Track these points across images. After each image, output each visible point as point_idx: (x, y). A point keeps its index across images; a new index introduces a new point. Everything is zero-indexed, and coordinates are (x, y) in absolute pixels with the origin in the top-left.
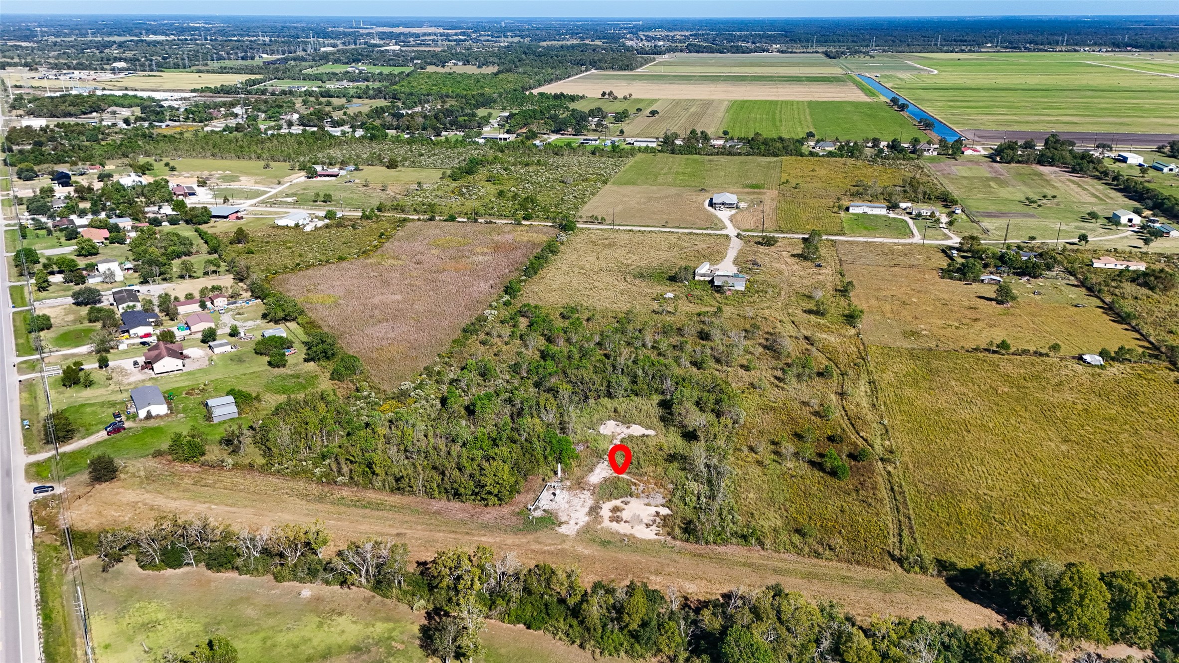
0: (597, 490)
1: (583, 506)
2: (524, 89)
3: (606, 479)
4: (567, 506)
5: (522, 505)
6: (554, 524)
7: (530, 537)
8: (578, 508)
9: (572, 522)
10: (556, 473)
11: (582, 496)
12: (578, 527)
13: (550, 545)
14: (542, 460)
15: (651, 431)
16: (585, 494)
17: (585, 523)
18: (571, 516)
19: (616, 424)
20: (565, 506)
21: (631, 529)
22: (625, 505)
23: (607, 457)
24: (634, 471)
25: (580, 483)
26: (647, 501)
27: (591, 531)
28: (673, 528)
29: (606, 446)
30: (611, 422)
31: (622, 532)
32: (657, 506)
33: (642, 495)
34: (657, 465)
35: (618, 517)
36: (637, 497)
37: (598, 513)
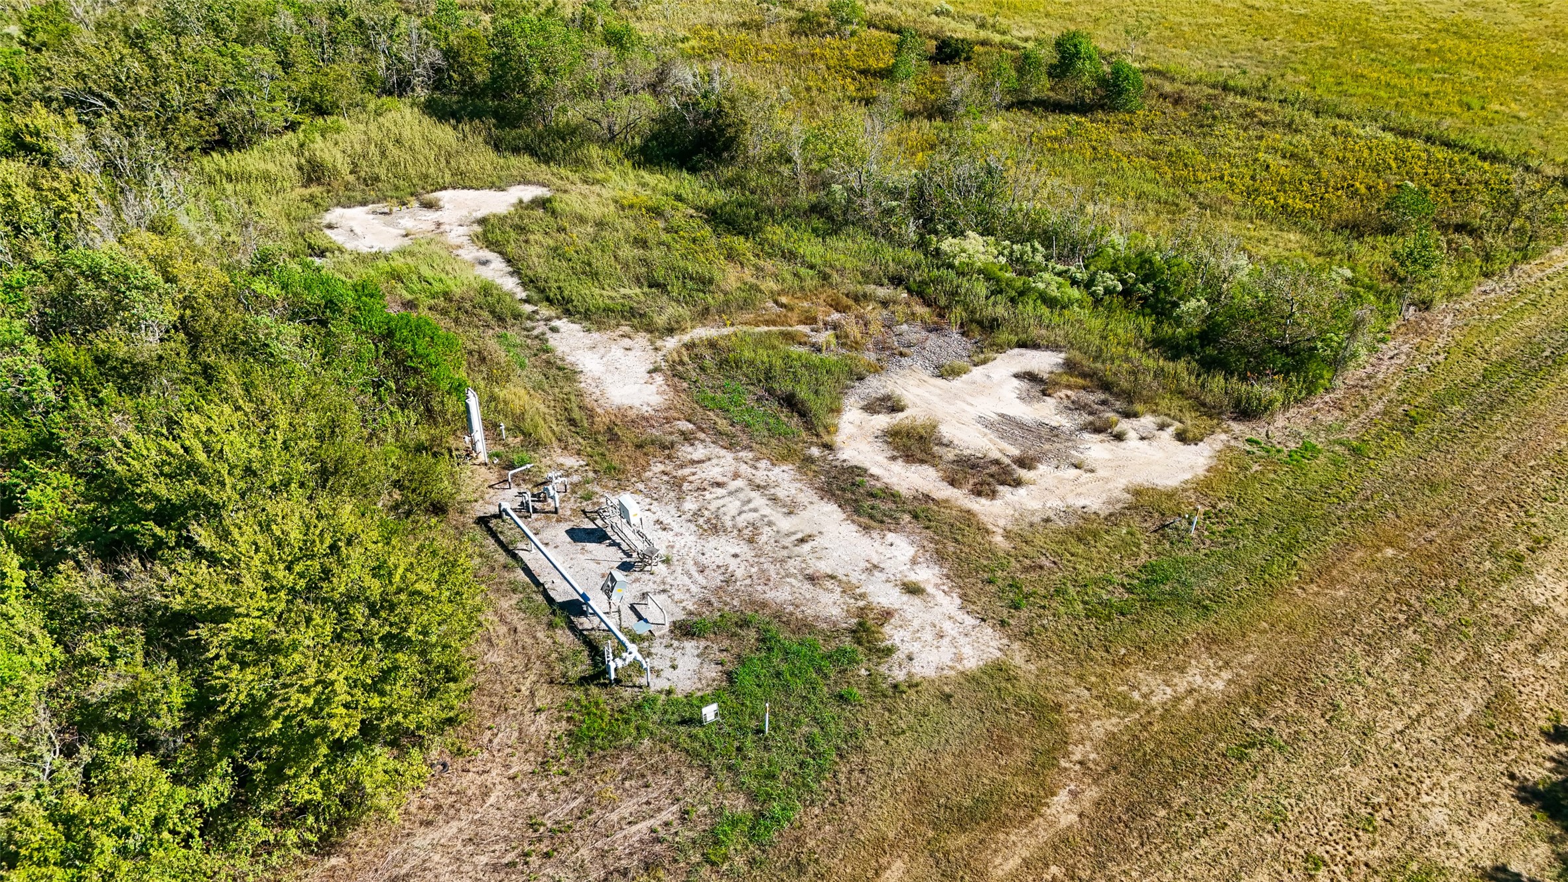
0: (719, 421)
1: (787, 507)
3: (675, 374)
4: (732, 546)
6: (848, 657)
8: (786, 523)
9: (884, 597)
11: (712, 472)
12: (946, 601)
15: (521, 187)
16: (703, 461)
17: (937, 568)
18: (832, 577)
19: (374, 212)
20: (733, 552)
21: (1089, 475)
22: (900, 415)
23: (545, 311)
24: (706, 300)
25: (613, 437)
26: (919, 364)
27: (1030, 582)
28: (1177, 390)
29: (466, 276)
30: (341, 212)
31: (1094, 503)
32: (983, 360)
33: (872, 358)
34: (732, 255)
35: (966, 463)
36: (873, 370)
37: (894, 495)
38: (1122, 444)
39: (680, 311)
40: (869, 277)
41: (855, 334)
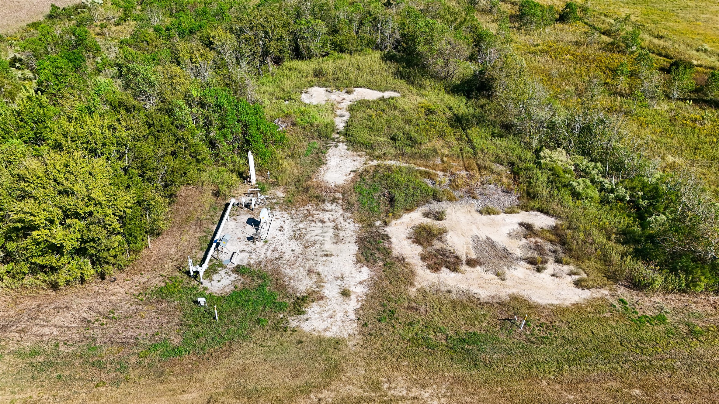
0: (354, 198)
1: (338, 240)
3: (360, 175)
4: (297, 246)
5: (169, 265)
6: (281, 307)
8: (329, 246)
9: (331, 293)
10: (244, 177)
11: (326, 216)
12: (353, 304)
14: (205, 150)
15: (392, 92)
16: (328, 211)
17: (367, 289)
18: (319, 274)
19: (327, 91)
20: (293, 249)
21: (499, 281)
22: (437, 222)
23: (342, 138)
24: (408, 150)
25: (306, 190)
26: (477, 204)
27: (402, 314)
28: (605, 259)
29: (328, 119)
30: (316, 88)
31: (484, 294)
32: (511, 211)
33: (458, 193)
34: (442, 135)
35: (442, 252)
36: (451, 199)
37: (387, 252)
38: (537, 274)
39: (392, 151)
40: (498, 160)
41: (459, 182)
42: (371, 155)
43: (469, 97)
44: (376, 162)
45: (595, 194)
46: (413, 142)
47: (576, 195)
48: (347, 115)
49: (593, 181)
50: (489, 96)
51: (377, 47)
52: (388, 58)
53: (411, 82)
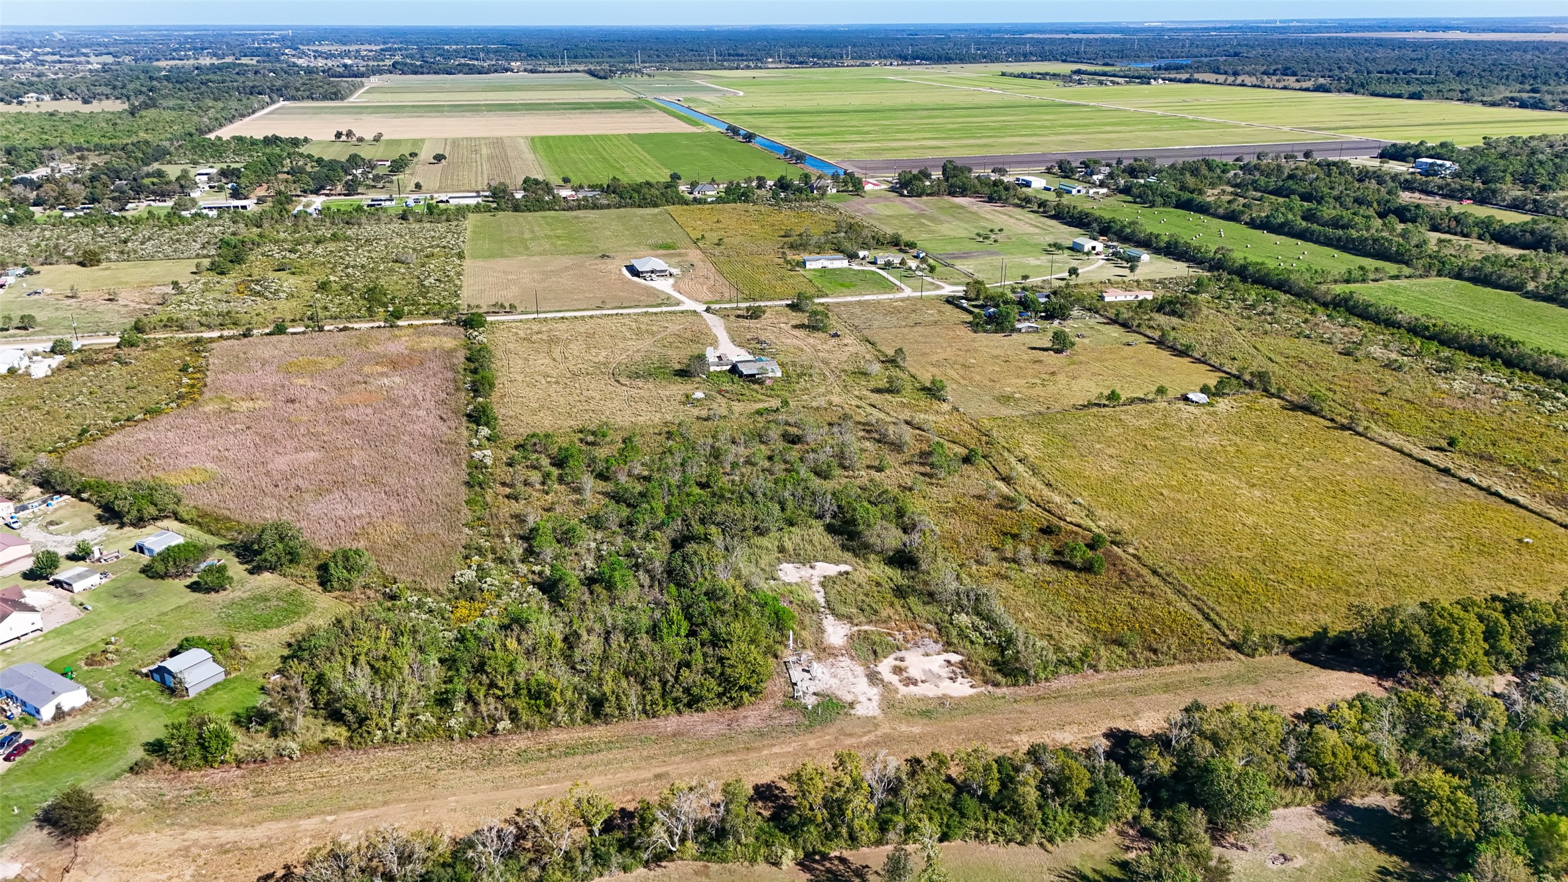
0: (853, 653)
1: (855, 676)
2: (201, 132)
3: (850, 637)
6: (843, 707)
7: (832, 730)
8: (852, 680)
9: (862, 699)
11: (842, 664)
12: (875, 704)
13: (865, 734)
15: (843, 565)
16: (842, 661)
17: (879, 696)
18: (854, 692)
19: (795, 567)
20: (836, 682)
21: (937, 688)
22: (902, 662)
23: (827, 611)
24: (874, 618)
25: (824, 650)
26: (921, 651)
27: (896, 704)
28: (984, 674)
29: (811, 596)
30: (785, 565)
31: (931, 695)
32: (939, 654)
33: (909, 645)
34: (892, 605)
35: (908, 678)
36: (906, 649)
37: (882, 680)
38: (954, 684)
39: (864, 619)
40: (928, 621)
41: (909, 638)
42: (852, 623)
43: (902, 569)
44: (856, 628)
45: (981, 641)
46: (876, 612)
47: (972, 642)
48: (821, 589)
49: (981, 634)
50: (916, 569)
51: (819, 517)
52: (830, 529)
53: (856, 555)
